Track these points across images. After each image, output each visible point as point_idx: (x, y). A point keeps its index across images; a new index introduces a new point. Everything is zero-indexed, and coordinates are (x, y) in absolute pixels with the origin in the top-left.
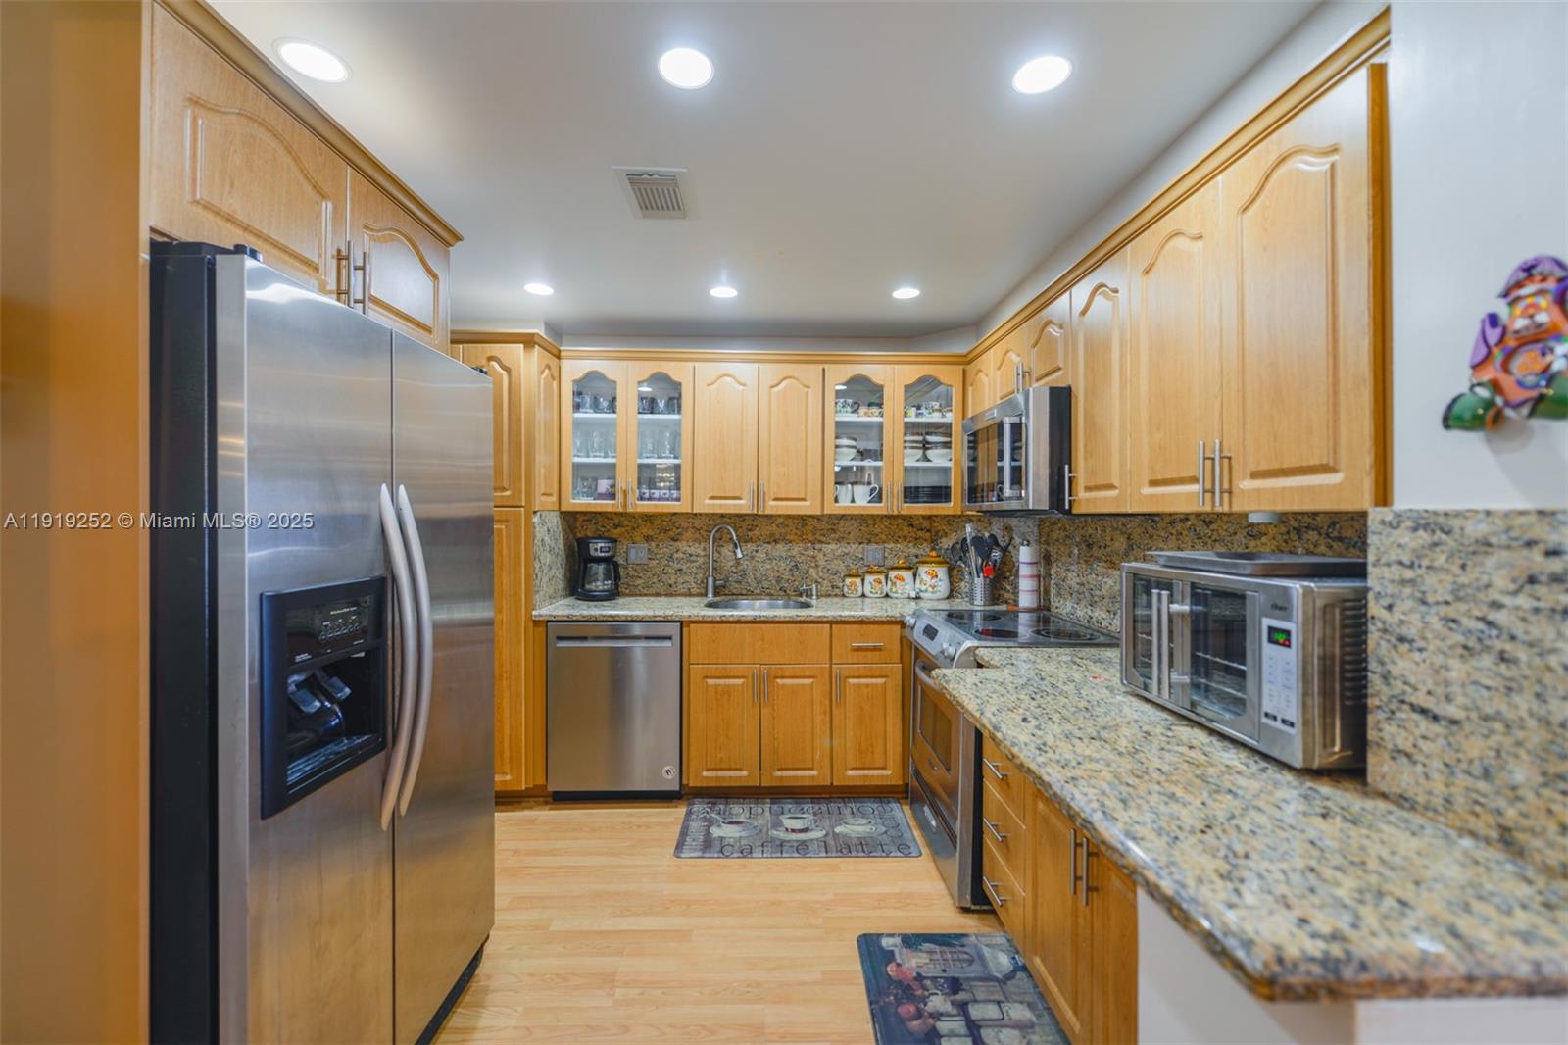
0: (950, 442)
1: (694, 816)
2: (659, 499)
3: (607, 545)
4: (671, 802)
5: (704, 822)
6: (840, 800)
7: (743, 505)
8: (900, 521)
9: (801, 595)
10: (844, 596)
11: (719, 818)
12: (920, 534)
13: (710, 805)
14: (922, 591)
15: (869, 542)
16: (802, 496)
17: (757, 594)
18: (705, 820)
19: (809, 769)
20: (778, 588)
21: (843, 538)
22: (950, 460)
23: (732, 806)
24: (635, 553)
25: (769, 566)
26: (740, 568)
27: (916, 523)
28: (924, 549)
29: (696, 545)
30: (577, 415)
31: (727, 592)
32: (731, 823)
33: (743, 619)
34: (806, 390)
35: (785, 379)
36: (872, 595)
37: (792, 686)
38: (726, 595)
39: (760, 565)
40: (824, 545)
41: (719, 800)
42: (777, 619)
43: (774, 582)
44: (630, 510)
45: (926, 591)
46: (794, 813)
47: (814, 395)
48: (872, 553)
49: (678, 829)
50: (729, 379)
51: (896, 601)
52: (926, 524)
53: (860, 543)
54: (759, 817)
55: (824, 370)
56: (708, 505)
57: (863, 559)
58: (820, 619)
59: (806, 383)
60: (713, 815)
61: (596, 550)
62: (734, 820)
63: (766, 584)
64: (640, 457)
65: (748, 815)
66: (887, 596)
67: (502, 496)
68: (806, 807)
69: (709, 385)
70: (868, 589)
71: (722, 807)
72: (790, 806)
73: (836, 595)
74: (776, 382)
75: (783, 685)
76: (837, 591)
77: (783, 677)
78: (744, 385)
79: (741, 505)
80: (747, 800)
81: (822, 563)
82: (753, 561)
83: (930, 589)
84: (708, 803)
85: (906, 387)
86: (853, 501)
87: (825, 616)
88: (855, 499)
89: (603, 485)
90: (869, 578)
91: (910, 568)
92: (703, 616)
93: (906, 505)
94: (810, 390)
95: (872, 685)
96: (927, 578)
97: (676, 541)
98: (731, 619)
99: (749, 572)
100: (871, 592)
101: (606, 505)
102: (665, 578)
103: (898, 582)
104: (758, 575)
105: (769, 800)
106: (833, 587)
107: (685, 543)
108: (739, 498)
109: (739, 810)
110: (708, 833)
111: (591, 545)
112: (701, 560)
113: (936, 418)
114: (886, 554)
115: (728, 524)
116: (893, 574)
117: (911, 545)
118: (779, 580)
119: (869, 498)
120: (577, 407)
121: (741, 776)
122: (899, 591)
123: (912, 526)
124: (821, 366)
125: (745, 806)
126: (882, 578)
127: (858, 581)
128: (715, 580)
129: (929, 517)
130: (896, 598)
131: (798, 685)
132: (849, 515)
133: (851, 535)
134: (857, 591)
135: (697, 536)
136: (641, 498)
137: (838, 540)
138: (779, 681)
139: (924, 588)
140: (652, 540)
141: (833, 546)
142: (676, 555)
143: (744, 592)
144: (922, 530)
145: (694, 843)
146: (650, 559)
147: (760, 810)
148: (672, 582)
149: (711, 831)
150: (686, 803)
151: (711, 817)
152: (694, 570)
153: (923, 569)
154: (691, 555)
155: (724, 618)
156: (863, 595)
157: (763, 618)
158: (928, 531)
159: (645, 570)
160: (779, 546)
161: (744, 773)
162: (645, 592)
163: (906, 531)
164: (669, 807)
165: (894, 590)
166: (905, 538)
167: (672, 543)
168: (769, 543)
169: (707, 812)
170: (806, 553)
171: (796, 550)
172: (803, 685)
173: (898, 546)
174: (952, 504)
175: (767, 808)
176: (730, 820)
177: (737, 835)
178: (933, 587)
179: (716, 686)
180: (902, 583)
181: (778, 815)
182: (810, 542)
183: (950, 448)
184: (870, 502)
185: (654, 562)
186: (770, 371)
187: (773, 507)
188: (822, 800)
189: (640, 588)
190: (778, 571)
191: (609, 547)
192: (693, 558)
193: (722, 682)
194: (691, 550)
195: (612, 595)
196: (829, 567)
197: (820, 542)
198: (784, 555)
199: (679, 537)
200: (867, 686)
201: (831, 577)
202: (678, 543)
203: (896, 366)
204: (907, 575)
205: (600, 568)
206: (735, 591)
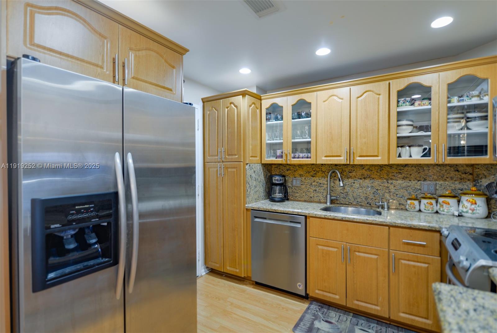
0: (487, 116)
1: (309, 311)
2: (302, 158)
3: (279, 178)
4: (303, 300)
5: (314, 316)
6: (396, 328)
7: (342, 160)
8: (448, 168)
9: (378, 207)
10: (406, 210)
11: (321, 316)
12: (464, 176)
13: (320, 307)
14: (463, 212)
15: (425, 180)
16: (376, 154)
17: (354, 205)
18: (314, 315)
19: (375, 305)
20: (366, 202)
21: (406, 177)
22: (487, 128)
23: (330, 311)
24: (294, 182)
25: (361, 191)
26: (345, 191)
27: (461, 169)
28: (468, 185)
29: (323, 179)
30: (268, 123)
32: (326, 321)
33: (336, 218)
34: (378, 96)
35: (366, 92)
36: (425, 211)
37: (365, 257)
38: (338, 204)
39: (356, 190)
40: (394, 181)
41: (325, 306)
43: (364, 199)
44: (289, 163)
45: (467, 212)
46: (364, 327)
47: (383, 99)
48: (427, 186)
49: (299, 316)
50: (335, 98)
51: (444, 216)
52: (469, 170)
53: (419, 181)
54: (343, 322)
55: (389, 84)
56: (324, 160)
57: (420, 189)
59: (378, 93)
60: (319, 314)
61: (275, 180)
62: (329, 320)
63: (359, 200)
65: (337, 319)
66: (437, 212)
67: (235, 158)
68: (372, 325)
69: (324, 102)
70: (422, 208)
71: (325, 310)
72: (363, 322)
73: (402, 209)
74: (360, 95)
75: (359, 256)
76: (403, 207)
77: (359, 252)
78: (342, 99)
80: (340, 311)
81: (393, 190)
82: (352, 188)
83: (470, 211)
84: (319, 306)
85: (448, 85)
86: (411, 156)
87: (384, 222)
88: (412, 156)
90: (424, 201)
91: (454, 197)
93: (449, 158)
94: (381, 97)
95: (418, 267)
96: (467, 204)
97: (313, 177)
99: (350, 193)
100: (425, 210)
101: (279, 161)
102: (308, 194)
103: (445, 205)
104: (355, 195)
105: (352, 314)
106: (400, 204)
107: (317, 178)
108: (340, 156)
109: (333, 315)
110: (312, 324)
111: (273, 178)
112: (325, 186)
113: (475, 101)
114: (437, 188)
115: (336, 169)
116: (441, 200)
117: (456, 182)
118: (366, 198)
119: (422, 154)
120: (268, 120)
122: (445, 210)
123: (458, 171)
124: (387, 82)
125: (337, 314)
126: (433, 201)
127: (416, 203)
128: (331, 196)
129: (472, 165)
130: (444, 214)
131: (368, 258)
132: (410, 164)
133: (412, 176)
134: (415, 208)
135: (323, 175)
136: (294, 158)
137: (404, 178)
138: (357, 253)
139: (465, 210)
140: (303, 176)
141: (400, 182)
142: (313, 184)
143: (347, 203)
144: (466, 173)
145: (304, 327)
146: (301, 185)
147: (345, 319)
148: (312, 195)
149: (314, 323)
150: (309, 302)
151: (318, 314)
152: (322, 191)
153: (464, 198)
154: (320, 184)
156: (420, 211)
158: (470, 174)
159: (300, 189)
160: (367, 181)
161: (337, 297)
162: (300, 199)
163: (453, 174)
164: (300, 302)
165: (441, 209)
166: (452, 178)
167: (312, 178)
168: (360, 179)
169: (317, 311)
170: (382, 185)
171: (377, 183)
172: (371, 258)
173: (447, 183)
174: (488, 157)
175: (349, 319)
176: (327, 319)
177: (327, 330)
178: (473, 210)
179: (323, 250)
180: (448, 206)
181: (354, 325)
182: (385, 179)
183: (487, 119)
184: (422, 156)
185: (303, 186)
186: (357, 90)
187: (359, 160)
188: (384, 324)
189: (297, 197)
190: (366, 194)
191: (281, 179)
192: (322, 185)
193: (326, 248)
194: (321, 181)
195: (282, 200)
196: (397, 193)
197: (392, 179)
198: (370, 185)
199: (315, 175)
200: (414, 266)
201: (398, 199)
202: (314, 178)
203: (441, 73)
204: (453, 201)
205: (277, 188)
206: (342, 202)
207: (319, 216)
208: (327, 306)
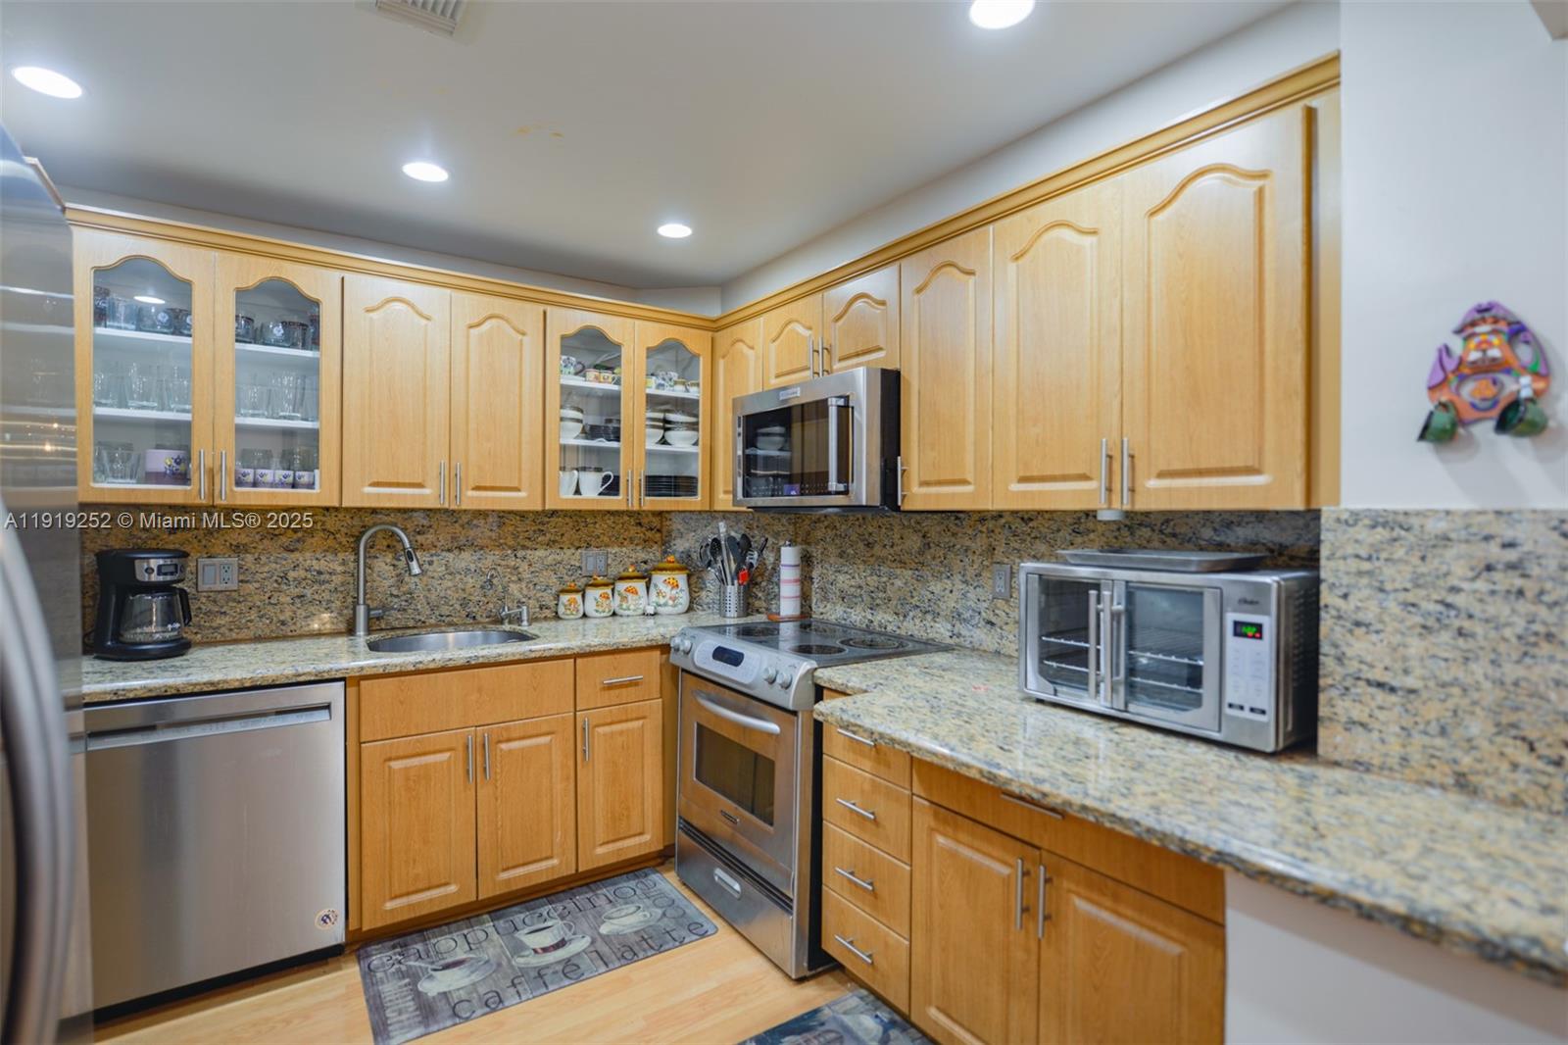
0: (697, 423)
1: (379, 975)
2: (273, 485)
3: (169, 562)
4: (327, 964)
5: (404, 978)
6: (585, 888)
7: (427, 496)
8: (626, 518)
9: (501, 622)
10: (557, 617)
11: (423, 965)
12: (649, 534)
13: (398, 950)
14: (660, 605)
15: (589, 546)
16: (515, 484)
17: (431, 626)
18: (402, 975)
19: (547, 858)
20: (464, 613)
21: (554, 542)
22: (696, 444)
23: (434, 941)
24: (213, 574)
25: (450, 584)
26: (404, 589)
27: (645, 521)
28: (653, 554)
29: (330, 557)
30: (101, 330)
31: (383, 626)
32: (447, 967)
33: (451, 664)
34: (520, 337)
35: (490, 317)
36: (598, 615)
37: (522, 749)
38: (382, 630)
39: (436, 583)
40: (529, 552)
41: (408, 939)
42: (503, 659)
43: (458, 607)
44: (222, 501)
45: (665, 605)
46: (533, 924)
47: (531, 344)
48: (591, 560)
49: (360, 1003)
50: (398, 306)
51: (625, 620)
52: (656, 522)
53: (577, 548)
54: (484, 944)
55: (545, 313)
56: (369, 494)
57: (580, 568)
58: (562, 653)
59: (521, 327)
60: (412, 963)
61: (149, 570)
62: (450, 960)
63: (445, 610)
64: (238, 412)
65: (467, 947)
66: (614, 614)
68: (544, 910)
69: (368, 311)
70: (590, 607)
71: (420, 946)
72: (522, 916)
73: (546, 618)
74: (476, 321)
75: (510, 751)
76: (547, 613)
77: (509, 740)
78: (428, 319)
79: (422, 496)
80: (453, 927)
81: (526, 575)
82: (425, 578)
83: (671, 602)
84: (394, 947)
85: (648, 349)
86: (578, 492)
87: (569, 648)
88: (582, 490)
89: (161, 460)
90: (593, 594)
91: (643, 578)
92: (385, 666)
93: (648, 498)
94: (525, 339)
95: (628, 730)
96: (666, 589)
97: (292, 551)
98: (432, 666)
99: (420, 593)
100: (597, 611)
101: (174, 493)
102: (271, 611)
103: (630, 596)
104: (433, 597)
105: (486, 917)
106: (541, 608)
107: (308, 555)
108: (420, 486)
109: (449, 944)
110: (418, 996)
111: (137, 562)
112: (337, 580)
113: (678, 392)
114: (609, 562)
115: (395, 525)
116: (621, 586)
117: (639, 548)
118: (464, 603)
119: (601, 490)
120: (101, 316)
121: (449, 894)
122: (632, 607)
123: (640, 524)
124: (541, 308)
125: (455, 936)
126: (608, 590)
127: (578, 597)
128: (368, 609)
129: (660, 514)
130: (628, 616)
131: (530, 748)
132: (562, 511)
133: (564, 539)
134: (578, 611)
135: (330, 542)
136: (239, 483)
137: (550, 544)
138: (504, 746)
139: (662, 601)
140: (247, 552)
141: (541, 553)
142: (292, 575)
143: (411, 623)
144: (652, 530)
145: (404, 1017)
146: (242, 581)
147: (482, 935)
148: (287, 616)
149: (420, 989)
150: (354, 957)
151: (410, 967)
152: (326, 596)
153: (659, 578)
154: (320, 573)
155: (421, 666)
156: (585, 616)
157: (481, 660)
158: (658, 530)
159: (234, 600)
160: (466, 555)
161: (453, 888)
162: (234, 636)
163: (634, 530)
164: (325, 973)
165: (624, 606)
166: (632, 540)
167: (285, 555)
168: (449, 550)
169: (400, 962)
170: (503, 563)
171: (491, 558)
172: (538, 747)
173: (624, 549)
174: (697, 498)
175: (491, 931)
176: (442, 962)
177: (466, 982)
178: (674, 599)
179: (407, 769)
180: (635, 597)
181: (511, 934)
182: (510, 547)
183: (697, 430)
184: (600, 494)
185: (251, 587)
186: (471, 305)
187: (472, 499)
188: (562, 895)
189: (223, 630)
190: (463, 590)
191: (176, 565)
192: (327, 577)
193: (415, 761)
194: (322, 565)
195: (178, 648)
196: (536, 580)
197: (524, 547)
198: (473, 567)
199: (299, 546)
200: (621, 733)
201: (538, 595)
202: (297, 555)
203: (637, 322)
204: (640, 585)
205: (156, 604)
206: (396, 624)
207: (398, 669)
208: (414, 936)
